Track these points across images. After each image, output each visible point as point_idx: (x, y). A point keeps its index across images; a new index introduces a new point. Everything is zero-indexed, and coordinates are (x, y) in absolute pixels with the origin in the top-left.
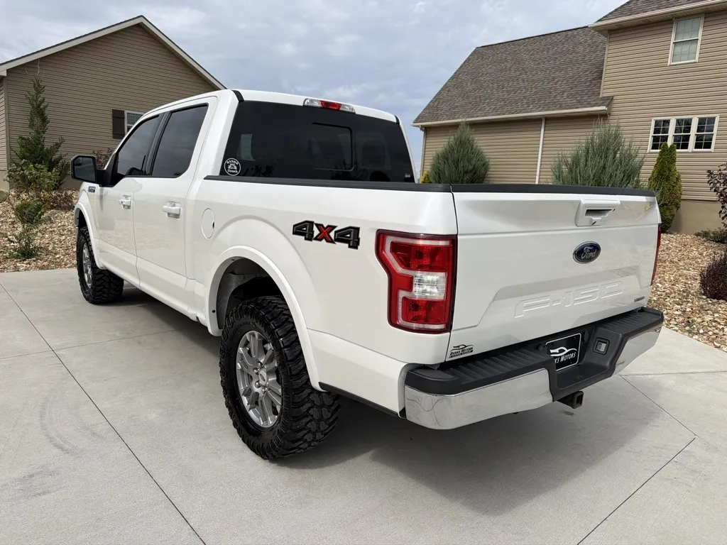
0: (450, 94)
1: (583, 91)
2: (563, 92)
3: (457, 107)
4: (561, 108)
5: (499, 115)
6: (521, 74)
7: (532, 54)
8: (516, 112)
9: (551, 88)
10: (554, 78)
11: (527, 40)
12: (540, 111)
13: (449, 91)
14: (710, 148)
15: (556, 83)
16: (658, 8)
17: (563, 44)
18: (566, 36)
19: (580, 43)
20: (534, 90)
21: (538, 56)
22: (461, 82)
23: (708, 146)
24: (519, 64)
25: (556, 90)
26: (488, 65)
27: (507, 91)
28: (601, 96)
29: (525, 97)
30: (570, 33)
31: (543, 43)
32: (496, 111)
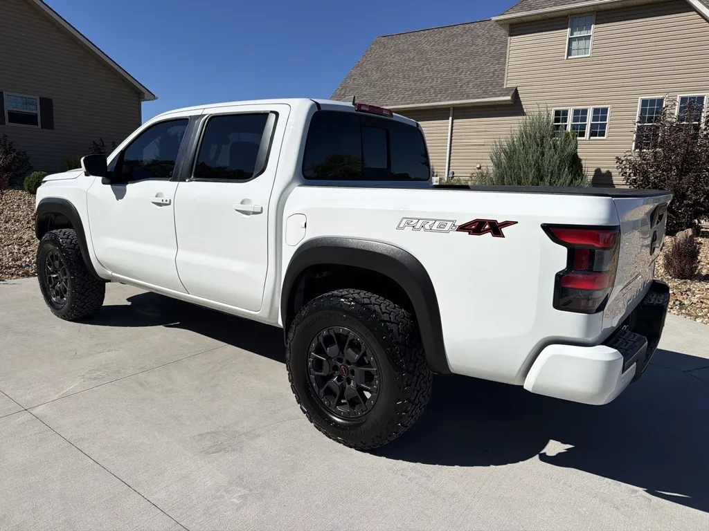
0: (356, 82)
1: (487, 82)
2: (468, 82)
3: (365, 95)
4: (468, 97)
5: (408, 104)
6: (425, 64)
7: (434, 45)
8: (425, 101)
9: (456, 78)
10: (458, 69)
11: (426, 32)
12: (448, 100)
13: (354, 79)
14: (604, 136)
15: (460, 74)
16: (555, 5)
17: (462, 36)
18: (464, 28)
19: (478, 36)
20: (439, 80)
21: (439, 48)
22: (366, 71)
23: (602, 134)
24: (422, 54)
25: (461, 80)
26: (391, 55)
27: (414, 81)
28: (505, 87)
29: (432, 87)
30: (467, 26)
31: (443, 35)
32: (404, 100)
